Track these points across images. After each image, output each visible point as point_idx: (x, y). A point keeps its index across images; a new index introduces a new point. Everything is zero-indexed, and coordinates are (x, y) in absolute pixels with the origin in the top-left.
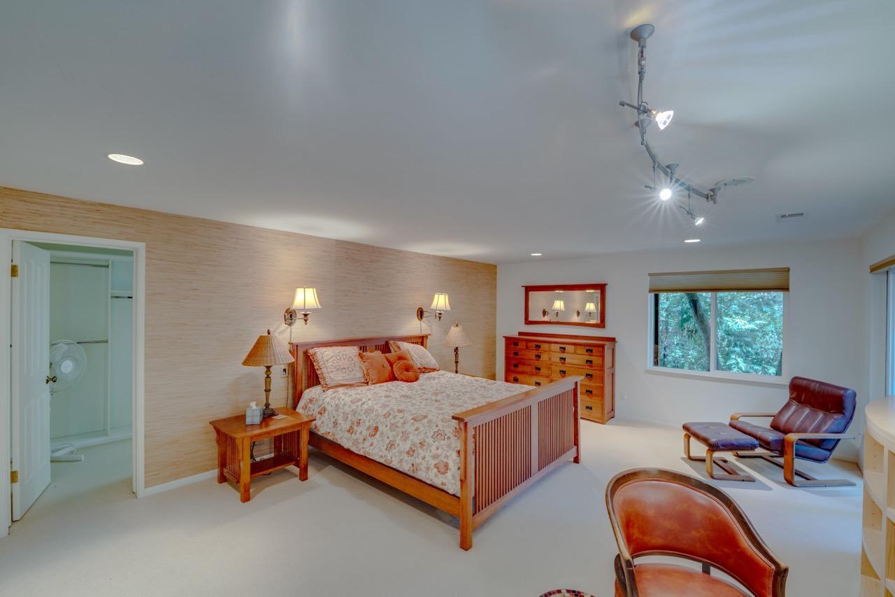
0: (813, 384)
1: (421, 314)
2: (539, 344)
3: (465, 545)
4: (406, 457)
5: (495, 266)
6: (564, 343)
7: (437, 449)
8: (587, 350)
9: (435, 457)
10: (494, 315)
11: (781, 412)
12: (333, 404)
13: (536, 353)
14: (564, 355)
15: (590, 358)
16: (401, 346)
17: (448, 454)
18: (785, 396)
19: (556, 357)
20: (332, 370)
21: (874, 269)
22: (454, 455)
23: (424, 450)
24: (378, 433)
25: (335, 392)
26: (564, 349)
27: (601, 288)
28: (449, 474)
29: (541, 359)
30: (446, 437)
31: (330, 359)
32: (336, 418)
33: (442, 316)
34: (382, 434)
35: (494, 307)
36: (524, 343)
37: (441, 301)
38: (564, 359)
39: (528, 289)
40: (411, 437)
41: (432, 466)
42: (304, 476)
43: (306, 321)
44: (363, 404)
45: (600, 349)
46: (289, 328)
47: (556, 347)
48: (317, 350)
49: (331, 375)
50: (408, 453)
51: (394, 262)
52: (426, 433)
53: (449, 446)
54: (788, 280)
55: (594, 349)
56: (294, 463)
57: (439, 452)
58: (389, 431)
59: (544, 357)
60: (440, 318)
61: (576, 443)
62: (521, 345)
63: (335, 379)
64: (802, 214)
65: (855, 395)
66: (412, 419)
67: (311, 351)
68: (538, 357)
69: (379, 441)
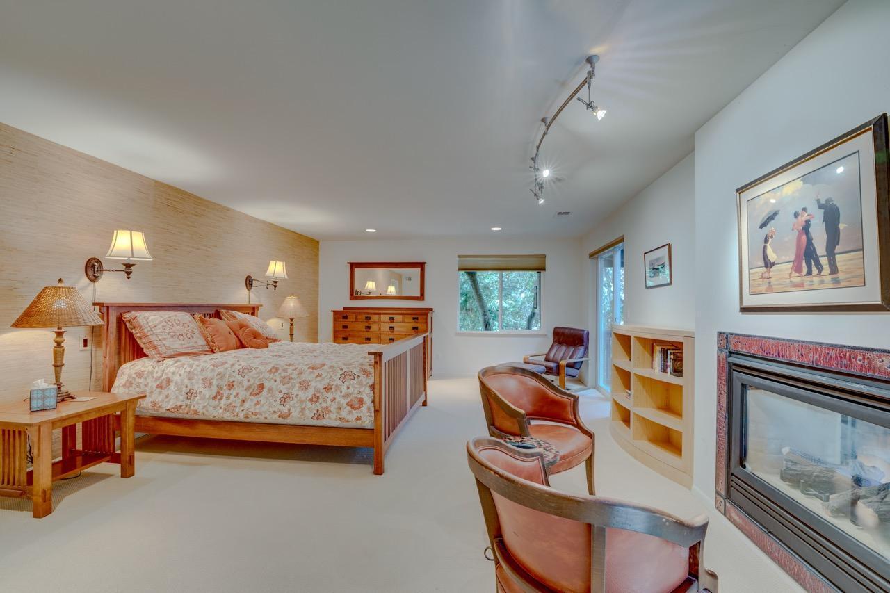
0: (567, 330)
1: (249, 282)
2: (368, 316)
3: (379, 471)
4: (309, 405)
5: (318, 242)
6: (392, 314)
7: (348, 388)
8: (414, 319)
9: (346, 396)
10: (317, 292)
11: (549, 351)
12: (182, 372)
13: (367, 324)
14: (392, 325)
15: (416, 325)
16: (237, 316)
17: (361, 390)
18: (550, 340)
19: (385, 327)
20: (165, 337)
21: (591, 256)
22: (368, 390)
23: (332, 393)
24: (265, 390)
25: (176, 362)
26: (393, 318)
27: (421, 265)
28: (364, 408)
29: (371, 330)
30: (355, 376)
31: (158, 324)
32: (189, 387)
33: (278, 284)
34: (270, 390)
35: (317, 283)
36: (354, 316)
37: (277, 268)
38: (393, 328)
39: (353, 266)
40: (313, 384)
41: (345, 405)
42: (127, 472)
43: (128, 273)
44: (232, 365)
45: (425, 317)
46: (92, 284)
47: (385, 318)
48: (133, 314)
49: (164, 342)
50: (311, 400)
51: (222, 220)
52: (331, 377)
53: (360, 384)
54: (545, 263)
55: (419, 317)
56: (108, 458)
57: (351, 390)
58: (281, 385)
59: (374, 328)
60: (275, 287)
61: (425, 390)
62: (352, 318)
63: (172, 347)
64: (568, 213)
65: (588, 334)
66: (309, 368)
67: (127, 316)
68: (368, 327)
69: (267, 398)
